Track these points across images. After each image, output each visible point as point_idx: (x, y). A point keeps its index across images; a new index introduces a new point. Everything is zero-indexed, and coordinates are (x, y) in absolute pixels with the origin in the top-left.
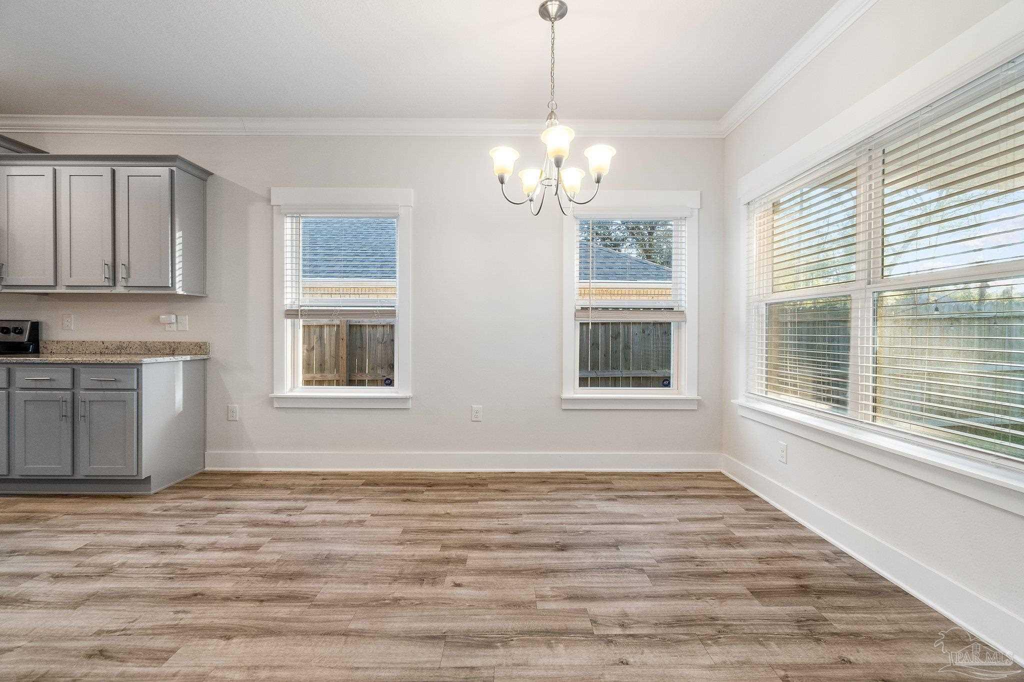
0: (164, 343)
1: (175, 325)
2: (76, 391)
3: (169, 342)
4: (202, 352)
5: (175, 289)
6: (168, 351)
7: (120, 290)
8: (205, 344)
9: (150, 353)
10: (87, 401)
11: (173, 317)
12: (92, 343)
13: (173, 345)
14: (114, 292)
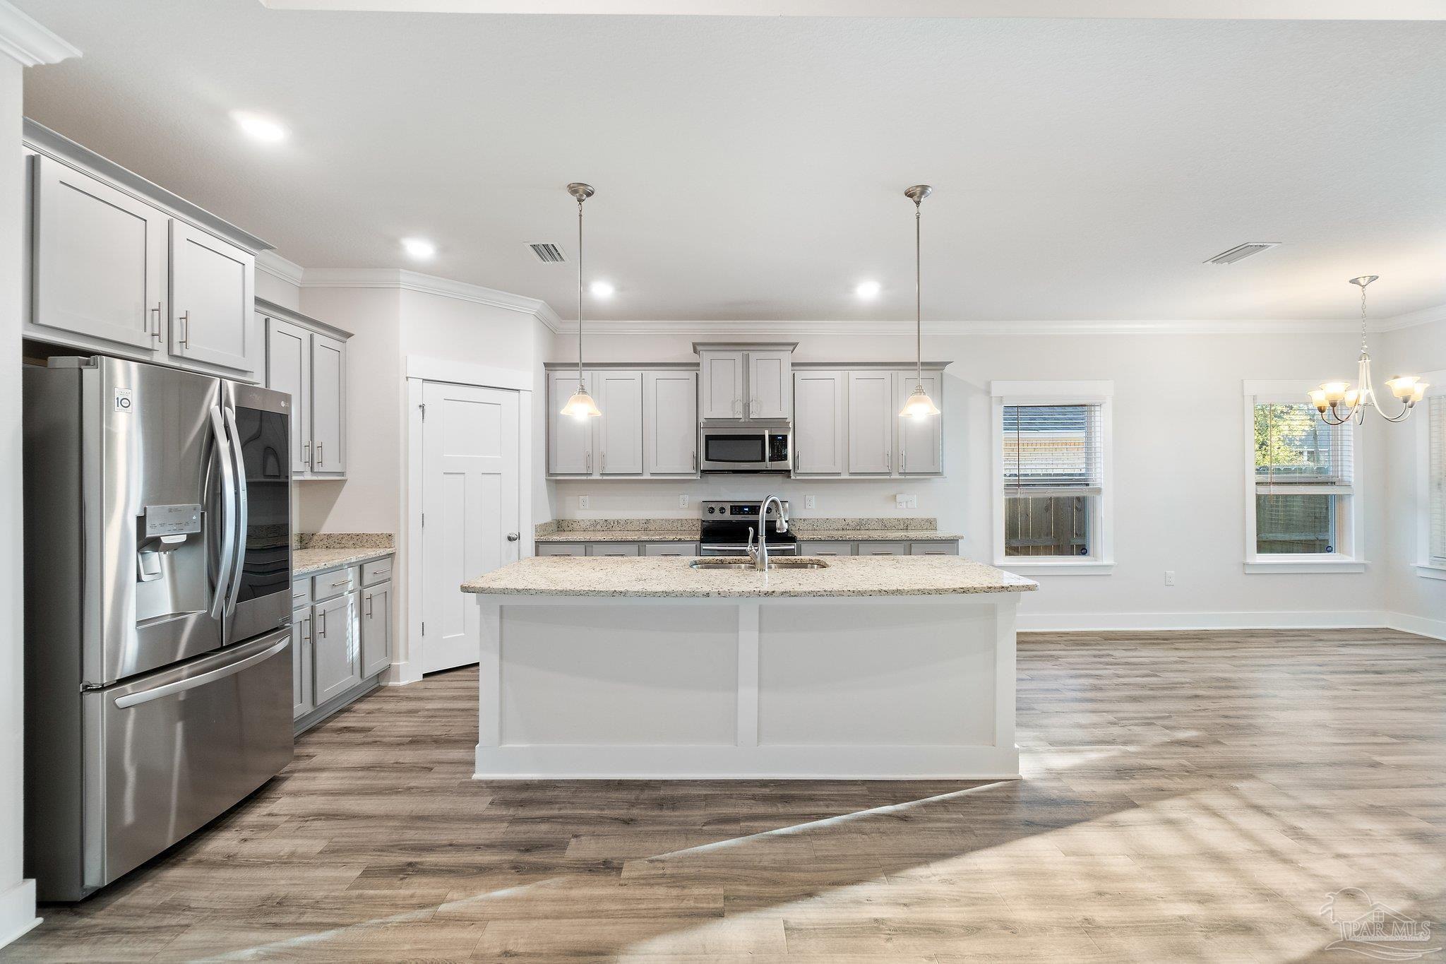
0: (898, 520)
1: (905, 504)
3: (902, 519)
4: (932, 527)
7: (893, 476)
9: (886, 528)
11: (907, 496)
13: (906, 521)
14: (888, 477)
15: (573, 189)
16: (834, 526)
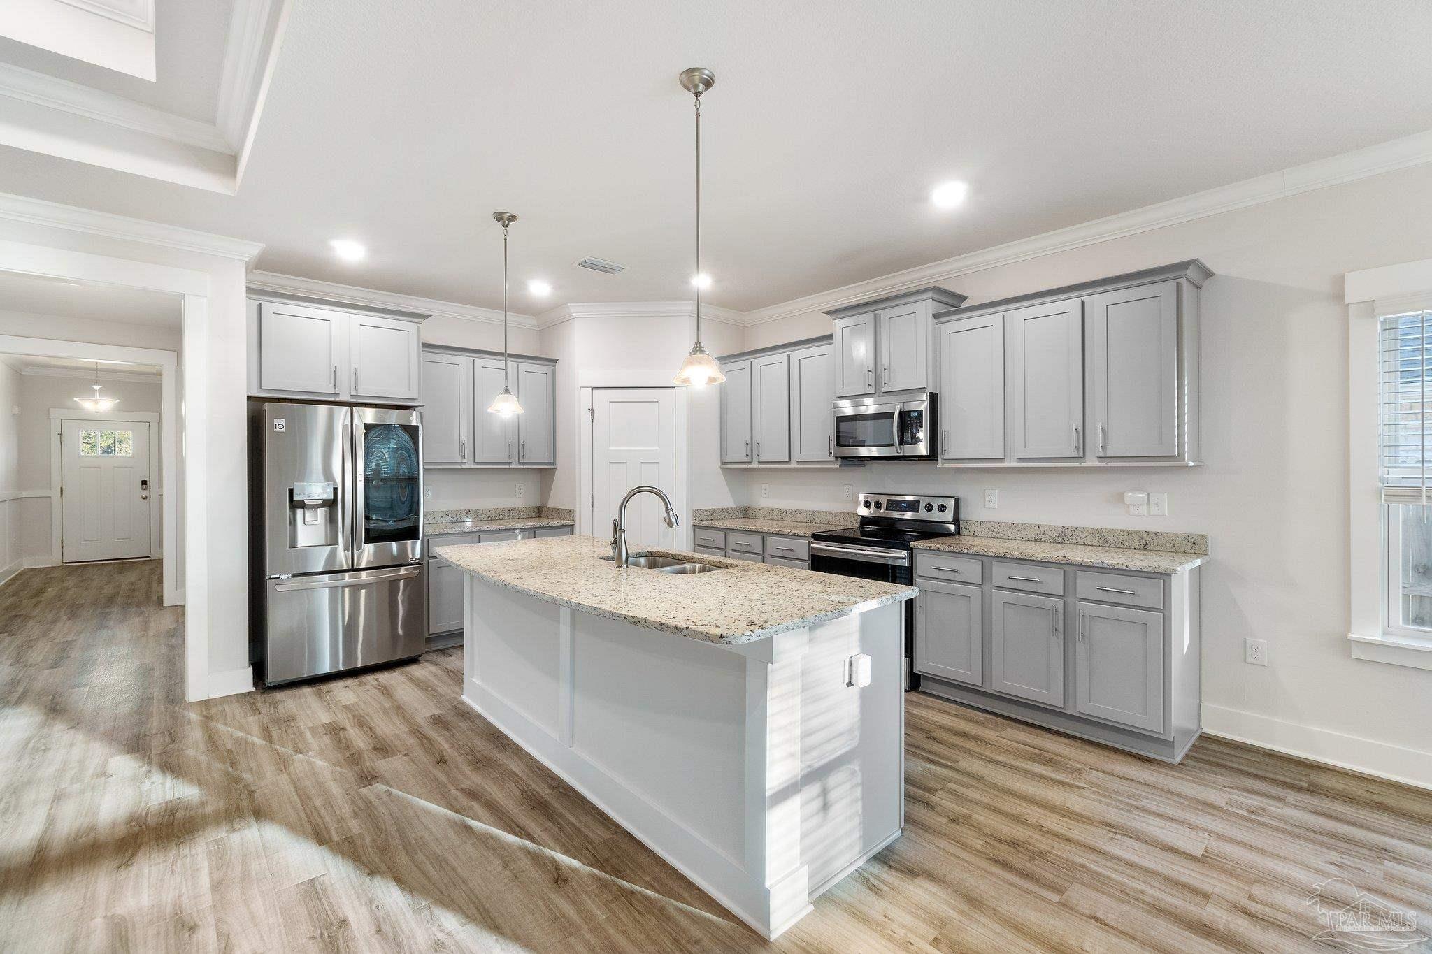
0: (1129, 533)
1: (1145, 507)
2: (1070, 600)
3: (1138, 532)
4: (1198, 549)
5: (1183, 460)
6: (1136, 544)
7: (1091, 462)
8: (1203, 538)
9: (1107, 545)
10: (1087, 615)
11: (1143, 495)
12: (1023, 527)
13: (1145, 536)
14: (1084, 464)
15: (499, 217)
16: (1023, 534)
